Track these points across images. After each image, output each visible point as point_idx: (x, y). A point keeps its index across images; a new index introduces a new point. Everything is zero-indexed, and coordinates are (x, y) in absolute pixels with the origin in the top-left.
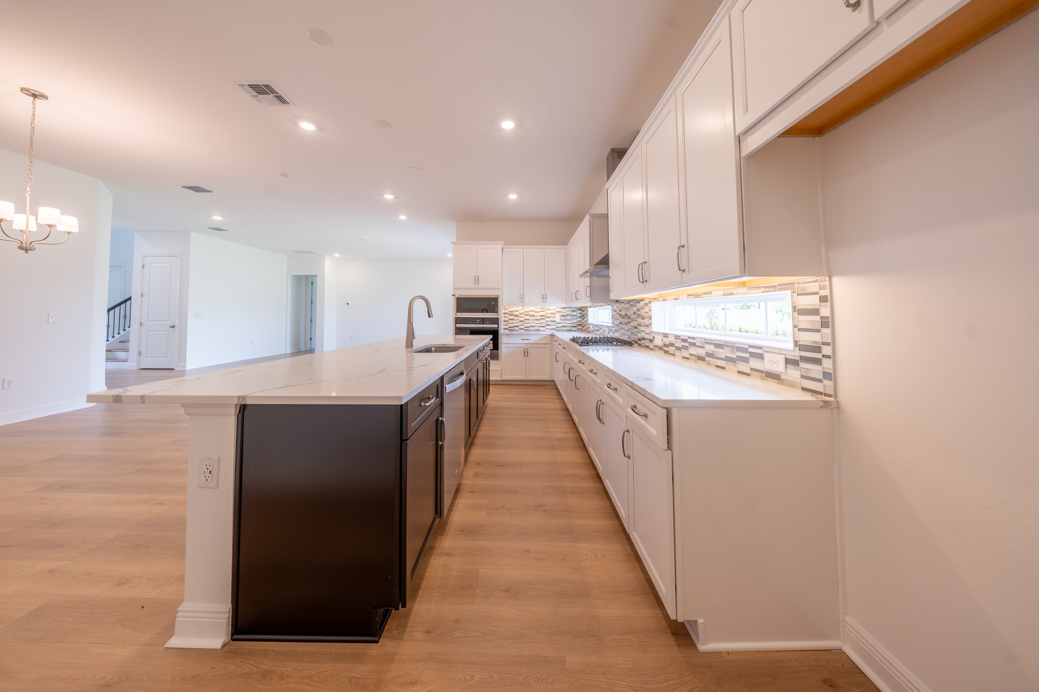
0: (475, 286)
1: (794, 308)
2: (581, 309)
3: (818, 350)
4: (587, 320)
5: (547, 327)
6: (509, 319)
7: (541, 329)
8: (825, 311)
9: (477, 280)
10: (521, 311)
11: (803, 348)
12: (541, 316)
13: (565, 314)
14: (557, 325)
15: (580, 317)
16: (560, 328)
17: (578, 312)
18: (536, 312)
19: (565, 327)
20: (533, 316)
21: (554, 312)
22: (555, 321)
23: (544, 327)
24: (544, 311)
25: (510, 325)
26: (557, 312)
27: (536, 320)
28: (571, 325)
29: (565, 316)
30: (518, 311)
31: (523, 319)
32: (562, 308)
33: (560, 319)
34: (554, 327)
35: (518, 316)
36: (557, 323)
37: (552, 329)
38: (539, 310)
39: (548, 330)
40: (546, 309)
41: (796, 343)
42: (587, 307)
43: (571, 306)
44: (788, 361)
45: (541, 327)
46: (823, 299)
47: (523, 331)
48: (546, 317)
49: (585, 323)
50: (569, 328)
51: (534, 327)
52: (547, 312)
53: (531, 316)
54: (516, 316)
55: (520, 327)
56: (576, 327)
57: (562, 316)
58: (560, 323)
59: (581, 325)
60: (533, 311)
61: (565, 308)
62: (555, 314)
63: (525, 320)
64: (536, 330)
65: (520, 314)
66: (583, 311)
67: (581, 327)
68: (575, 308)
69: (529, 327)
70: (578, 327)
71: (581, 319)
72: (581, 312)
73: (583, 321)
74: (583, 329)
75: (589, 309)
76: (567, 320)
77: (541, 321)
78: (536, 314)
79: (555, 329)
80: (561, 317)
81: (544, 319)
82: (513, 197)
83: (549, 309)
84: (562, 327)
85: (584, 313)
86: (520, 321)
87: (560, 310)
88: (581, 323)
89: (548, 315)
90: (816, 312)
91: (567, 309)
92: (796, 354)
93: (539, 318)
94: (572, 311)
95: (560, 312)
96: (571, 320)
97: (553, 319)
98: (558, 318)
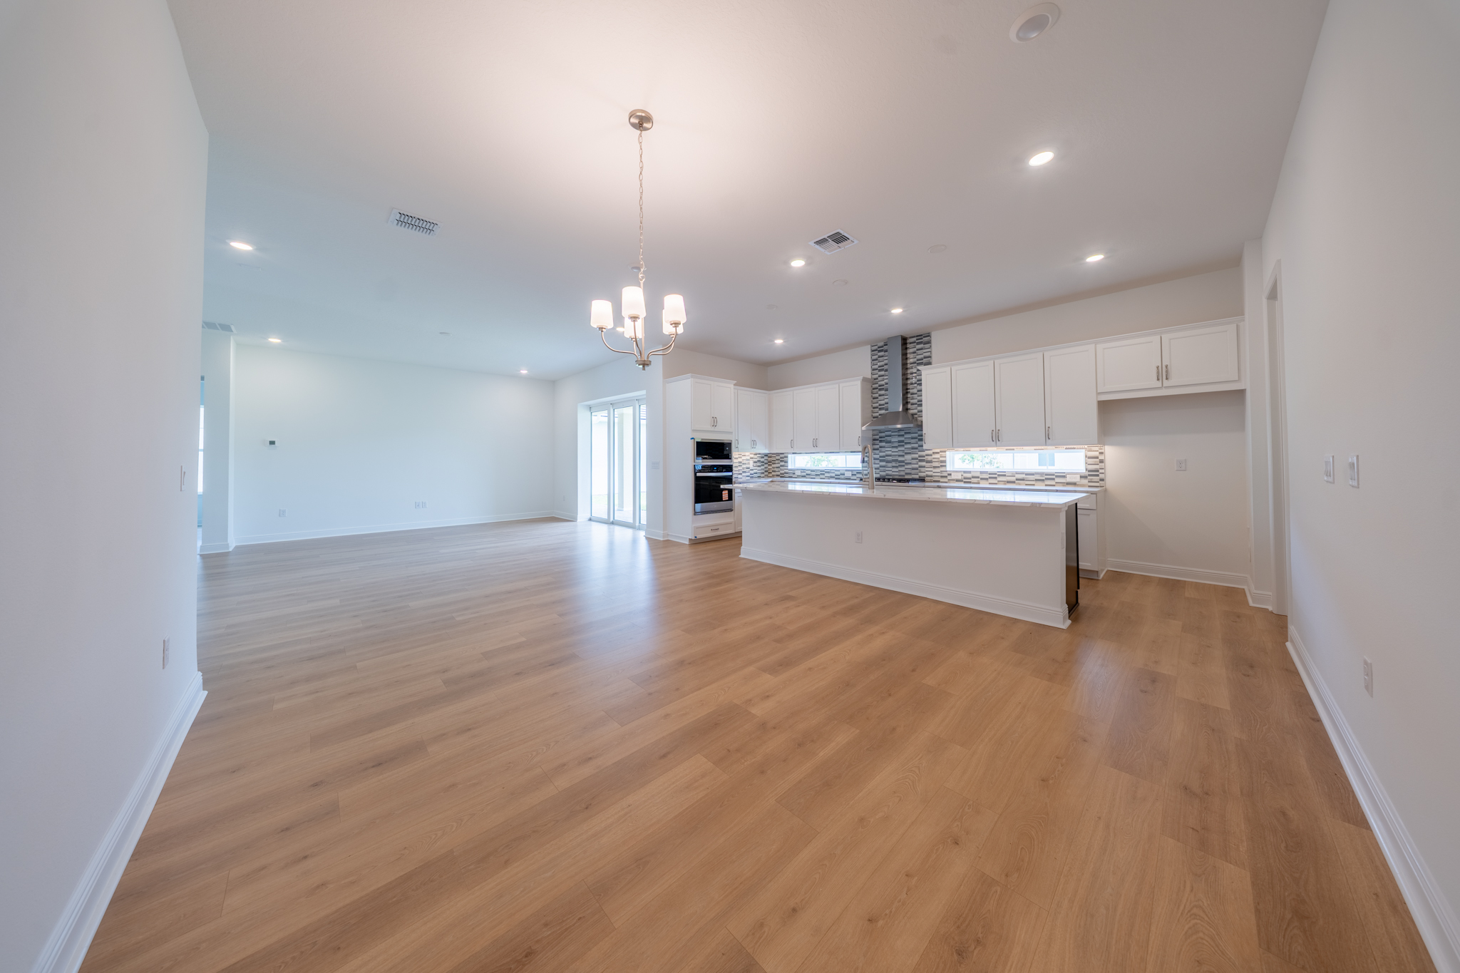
0: (713, 429)
1: (1086, 456)
2: (774, 455)
3: (1098, 471)
5: (744, 474)
8: (1101, 457)
9: (715, 422)
11: (1089, 471)
14: (751, 472)
17: (766, 458)
41: (1086, 470)
44: (1081, 477)
46: (1101, 453)
49: (777, 469)
50: (759, 475)
59: (768, 471)
66: (777, 457)
67: (767, 473)
68: (763, 454)
71: (766, 466)
73: (770, 467)
74: (771, 475)
82: (779, 342)
85: (771, 459)
87: (752, 456)
90: (1097, 458)
92: (1087, 473)
97: (748, 466)
98: (751, 466)
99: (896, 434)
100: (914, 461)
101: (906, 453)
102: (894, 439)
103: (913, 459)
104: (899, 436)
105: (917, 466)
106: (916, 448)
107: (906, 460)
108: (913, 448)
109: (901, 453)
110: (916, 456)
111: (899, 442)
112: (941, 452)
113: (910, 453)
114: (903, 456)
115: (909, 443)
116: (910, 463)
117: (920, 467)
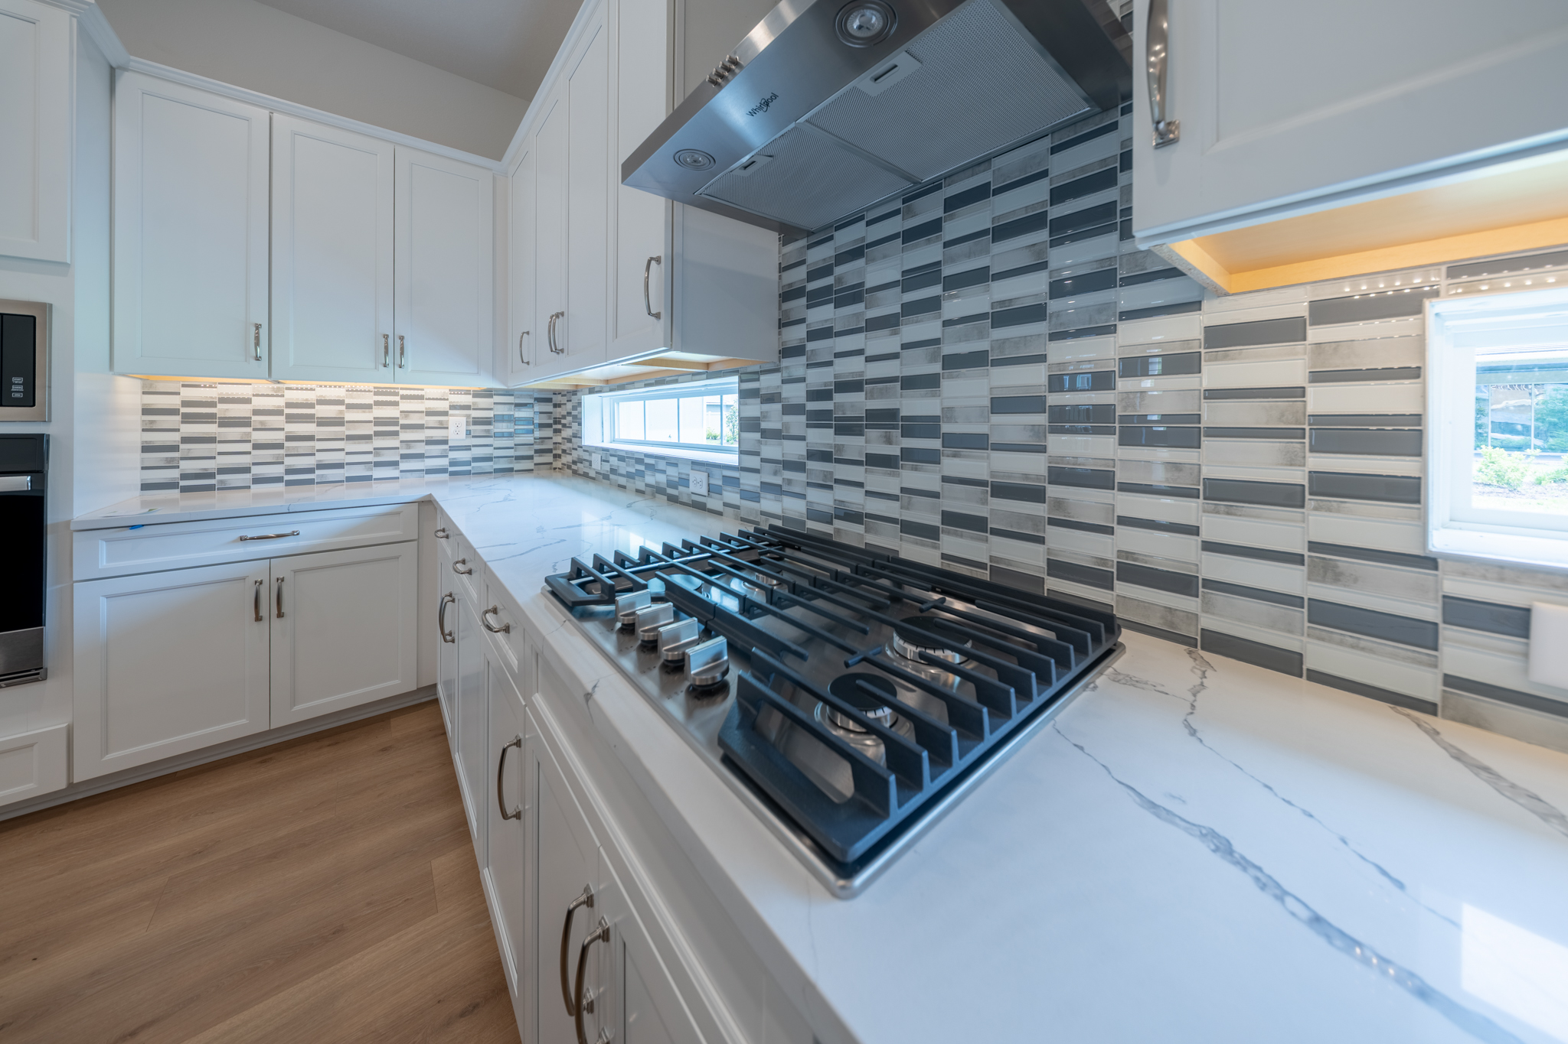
2: (549, 400)
4: (577, 436)
5: (405, 465)
6: (185, 440)
7: (378, 473)
10: (259, 403)
12: (378, 422)
13: (490, 414)
14: (453, 455)
15: (542, 426)
16: (468, 463)
17: (538, 407)
18: (350, 407)
19: (489, 459)
20: (339, 422)
21: (443, 406)
22: (445, 442)
23: (395, 464)
24: (396, 404)
25: (188, 466)
26: (453, 407)
27: (350, 438)
28: (511, 453)
29: (487, 422)
30: (248, 401)
31: (278, 437)
32: (476, 395)
33: (468, 432)
34: (443, 462)
35: (244, 422)
36: (453, 449)
37: (429, 471)
38: (369, 399)
39: (411, 479)
40: (403, 397)
42: (574, 391)
43: (513, 384)
45: (377, 464)
47: (280, 487)
48: (405, 427)
49: (567, 446)
50: (503, 464)
51: (340, 466)
52: (405, 406)
53: (323, 422)
54: (226, 422)
55: (256, 470)
56: (531, 458)
57: (477, 422)
58: (468, 448)
59: (549, 451)
60: (340, 402)
61: (488, 393)
62: (445, 414)
63: (289, 438)
64: (349, 479)
65: (256, 412)
66: (556, 406)
67: (548, 458)
68: (529, 392)
69: (311, 471)
70: (538, 459)
71: (548, 433)
72: (548, 407)
73: (558, 439)
74: (558, 464)
75: (589, 401)
76: (496, 436)
77: (379, 443)
78: (350, 416)
79: (443, 471)
80: (472, 428)
81: (396, 433)
83: (421, 397)
84: (476, 459)
85: (559, 412)
86: (257, 446)
87: (467, 400)
88: (548, 445)
89: (414, 420)
91: (497, 399)
93: (369, 430)
94: (517, 405)
95: (467, 407)
96: (510, 435)
97: (437, 434)
98: (457, 429)
99: (895, 225)
100: (1014, 426)
101: (954, 362)
102: (880, 271)
103: (1001, 405)
104: (910, 236)
105: (1033, 466)
106: (1035, 313)
107: (949, 413)
108: (1006, 316)
109: (920, 365)
110: (1030, 378)
111: (914, 278)
112: (1326, 311)
113: (977, 360)
114: (930, 382)
115: (980, 276)
116: (978, 442)
117: (1061, 475)
